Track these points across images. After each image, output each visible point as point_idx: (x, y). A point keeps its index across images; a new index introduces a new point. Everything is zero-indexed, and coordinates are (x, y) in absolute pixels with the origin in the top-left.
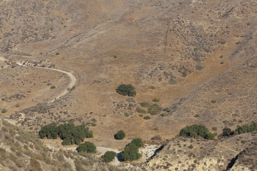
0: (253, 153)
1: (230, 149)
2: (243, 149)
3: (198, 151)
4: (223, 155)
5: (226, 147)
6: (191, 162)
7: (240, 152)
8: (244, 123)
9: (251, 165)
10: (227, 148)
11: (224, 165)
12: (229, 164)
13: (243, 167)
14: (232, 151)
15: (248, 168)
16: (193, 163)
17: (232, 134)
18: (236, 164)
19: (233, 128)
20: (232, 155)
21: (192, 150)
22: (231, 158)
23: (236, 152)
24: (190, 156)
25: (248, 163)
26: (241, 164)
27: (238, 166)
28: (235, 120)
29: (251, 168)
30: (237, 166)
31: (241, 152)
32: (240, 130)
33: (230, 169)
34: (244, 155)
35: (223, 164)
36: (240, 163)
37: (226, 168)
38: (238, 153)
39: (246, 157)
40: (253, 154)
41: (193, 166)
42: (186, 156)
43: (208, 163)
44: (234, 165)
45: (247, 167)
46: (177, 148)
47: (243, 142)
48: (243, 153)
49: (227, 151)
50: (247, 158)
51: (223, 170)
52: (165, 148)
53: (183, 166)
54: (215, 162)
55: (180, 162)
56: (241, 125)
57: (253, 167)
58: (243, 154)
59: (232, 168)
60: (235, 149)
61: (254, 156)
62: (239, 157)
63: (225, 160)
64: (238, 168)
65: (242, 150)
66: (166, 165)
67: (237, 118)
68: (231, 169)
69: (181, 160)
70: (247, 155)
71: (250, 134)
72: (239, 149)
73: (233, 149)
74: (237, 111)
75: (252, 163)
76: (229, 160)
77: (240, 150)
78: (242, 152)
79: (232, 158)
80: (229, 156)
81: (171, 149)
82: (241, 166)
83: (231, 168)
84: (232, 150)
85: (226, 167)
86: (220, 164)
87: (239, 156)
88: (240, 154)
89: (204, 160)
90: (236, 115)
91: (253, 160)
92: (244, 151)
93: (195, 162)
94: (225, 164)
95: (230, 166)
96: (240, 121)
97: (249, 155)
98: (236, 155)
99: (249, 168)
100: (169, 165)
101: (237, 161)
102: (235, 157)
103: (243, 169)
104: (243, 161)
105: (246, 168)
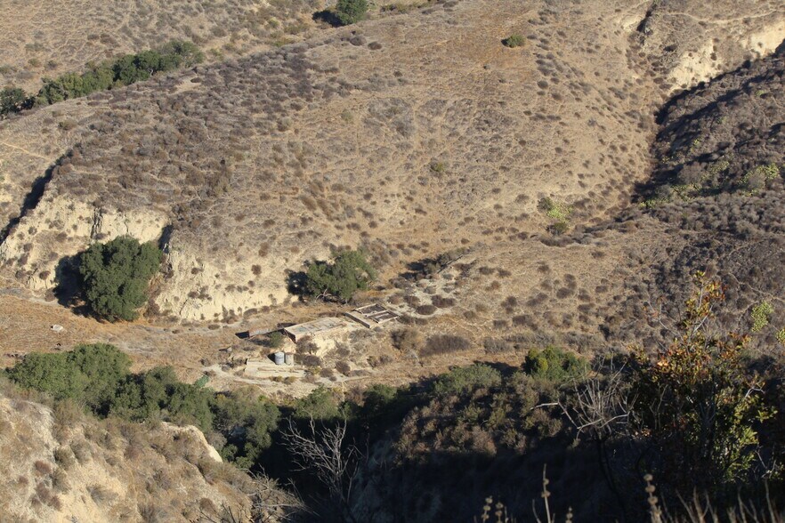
0: (98, 157)
1: (28, 152)
2: (67, 148)
4: (6, 170)
5: (15, 147)
7: (58, 158)
8: (62, 70)
9: (95, 196)
10: (16, 150)
11: (14, 200)
12: (28, 195)
13: (70, 203)
14: (32, 158)
15: (85, 205)
17: (30, 104)
18: (48, 194)
19: (31, 88)
20: (33, 167)
22: (33, 177)
23: (47, 158)
25: (86, 190)
26: (66, 194)
27: (55, 200)
28: (34, 63)
29: (94, 204)
30: (51, 200)
31: (61, 158)
32: (51, 92)
33: (32, 213)
34: (71, 165)
35: (8, 198)
36: (60, 191)
37: (21, 209)
38: (51, 160)
39: (78, 172)
40: (98, 161)
44: (44, 197)
45: (82, 201)
47: (64, 127)
48: (68, 159)
49: (19, 159)
50: (82, 174)
51: (10, 217)
56: (53, 76)
57: (102, 199)
58: (67, 163)
59: (37, 208)
60: (43, 151)
61: (101, 168)
62: (54, 173)
63: (14, 186)
64: (55, 207)
65: (63, 152)
67: (42, 57)
68: (36, 211)
70: (79, 164)
71: (84, 101)
72: (55, 148)
73: (35, 151)
74: (39, 35)
75: (96, 188)
76: (25, 184)
77: (57, 151)
78: (63, 157)
79: (36, 176)
80: (25, 173)
82: (64, 198)
83: (34, 208)
84: (34, 154)
85: (19, 205)
87: (55, 170)
88: (59, 162)
90: (37, 47)
91: (100, 178)
92: (70, 154)
94: (15, 197)
95: (31, 201)
96: (52, 65)
97: (86, 165)
98: (46, 166)
99: (88, 203)
101: (51, 184)
102: (43, 175)
103: (71, 207)
104: (70, 185)
105: (81, 205)
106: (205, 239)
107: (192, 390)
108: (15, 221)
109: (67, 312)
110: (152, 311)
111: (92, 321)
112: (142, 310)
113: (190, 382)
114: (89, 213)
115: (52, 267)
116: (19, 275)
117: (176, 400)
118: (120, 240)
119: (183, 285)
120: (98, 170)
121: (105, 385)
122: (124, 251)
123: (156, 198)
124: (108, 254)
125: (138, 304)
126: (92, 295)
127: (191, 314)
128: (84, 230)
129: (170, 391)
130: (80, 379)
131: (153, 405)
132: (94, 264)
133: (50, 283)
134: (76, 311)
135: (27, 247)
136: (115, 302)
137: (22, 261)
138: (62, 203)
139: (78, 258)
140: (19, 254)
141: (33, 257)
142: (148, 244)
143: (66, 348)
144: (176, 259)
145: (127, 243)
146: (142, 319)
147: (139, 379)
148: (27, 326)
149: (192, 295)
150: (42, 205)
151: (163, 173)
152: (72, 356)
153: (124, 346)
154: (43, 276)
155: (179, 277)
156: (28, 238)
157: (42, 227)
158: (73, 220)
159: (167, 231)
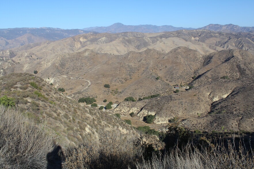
1: (141, 105)
3: (131, 105)
4: (139, 107)
6: (128, 109)
8: (145, 96)
16: (129, 109)
17: (142, 100)
19: (142, 98)
21: (128, 105)
24: (128, 107)
28: (142, 95)
32: (144, 98)
35: (139, 110)
38: (144, 106)
39: (146, 107)
41: (129, 110)
42: (126, 107)
43: (134, 109)
45: (147, 110)
46: (124, 105)
47: (145, 102)
52: (120, 105)
53: (126, 110)
54: (136, 109)
55: (125, 109)
56: (144, 97)
57: (149, 110)
66: (120, 110)
67: (143, 95)
69: (125, 108)
71: (147, 100)
74: (143, 92)
80: (141, 107)
81: (122, 105)
86: (138, 110)
89: (133, 108)
90: (143, 94)
92: (146, 105)
93: (130, 109)
95: (141, 110)
96: (144, 96)
100: (121, 110)
101: (143, 108)
104: (145, 109)
106: (160, 115)
107: (157, 132)
108: (139, 112)
109: (144, 122)
110: (153, 123)
111: (147, 123)
112: (152, 123)
113: (157, 131)
114: (147, 112)
115: (143, 117)
116: (139, 118)
117: (155, 133)
118: (150, 115)
119: (157, 120)
120: (148, 107)
121: (147, 130)
122: (151, 116)
123: (155, 111)
124: (149, 116)
125: (152, 122)
126: (147, 121)
127: (157, 123)
128: (147, 114)
129: (154, 132)
130: (144, 129)
131: (152, 133)
132: (147, 117)
133: (142, 119)
134: (145, 122)
135: (140, 115)
136: (149, 122)
137: (140, 116)
138: (144, 110)
139: (146, 117)
140: (139, 116)
141: (141, 116)
142: (153, 116)
143: (144, 126)
144: (156, 117)
145: (151, 115)
146: (152, 124)
147: (151, 130)
148: (140, 123)
149: (158, 121)
150: (142, 111)
151: (155, 108)
152: (144, 127)
153: (150, 126)
154: (142, 118)
155: (156, 119)
156: (141, 114)
157: (142, 113)
158: (145, 112)
159: (156, 114)
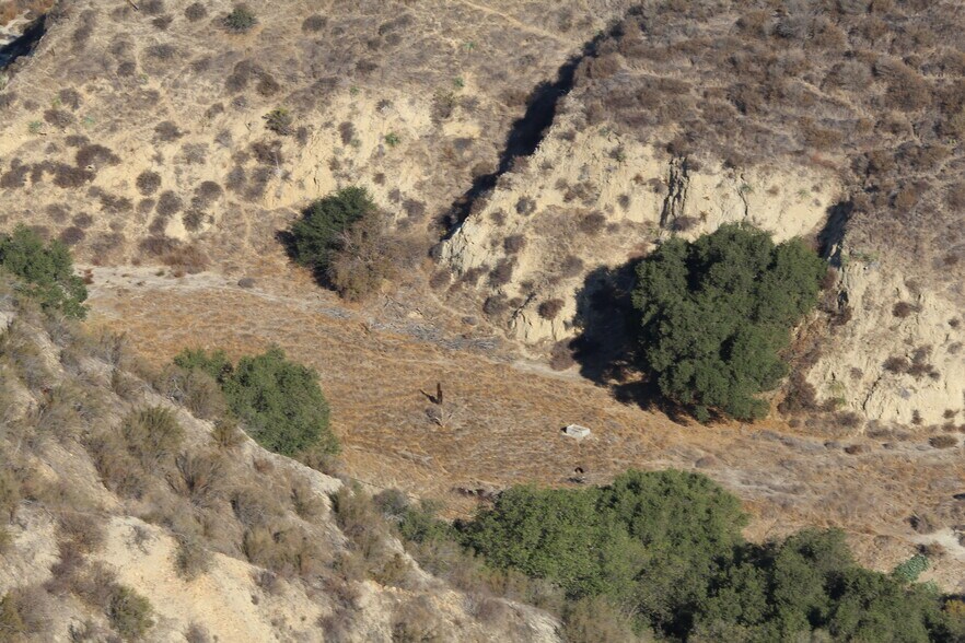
0: (683, 38)
1: (517, 23)
2: (609, 15)
3: (295, 45)
4: (466, 64)
5: (488, 10)
6: (249, 126)
7: (588, 38)
9: (674, 130)
10: (491, 17)
11: (483, 134)
12: (518, 124)
13: (614, 144)
14: (529, 37)
15: (649, 150)
16: (261, 133)
18: (563, 123)
20: (530, 59)
21: (246, 44)
22: (529, 81)
23: (562, 38)
24: (236, 83)
25: (651, 115)
26: (604, 125)
27: (579, 136)
29: (670, 148)
30: (570, 137)
31: (596, 39)
33: (526, 164)
34: (619, 57)
35: (471, 129)
36: (591, 116)
37: (500, 155)
38: (572, 44)
39: (634, 72)
40: (683, 48)
41: (260, 150)
42: (207, 89)
43: (371, 131)
44: (553, 130)
45: (643, 141)
46: (141, 35)
48: (612, 41)
49: (499, 39)
50: (643, 78)
51: (473, 173)
52: (57, 38)
53: (193, 155)
54: (414, 117)
55: (168, 132)
57: (689, 137)
58: (609, 51)
59: (538, 153)
60: (554, 21)
61: (689, 65)
62: (579, 73)
63: (485, 100)
64: (578, 152)
65: (600, 25)
66: (69, 156)
68: (534, 162)
69: (174, 116)
70: (639, 54)
72: (582, 16)
73: (535, 22)
75: (676, 111)
76: (510, 99)
77: (588, 22)
78: (600, 37)
79: (537, 80)
80: (510, 70)
81: (99, 40)
82: (602, 133)
83: (531, 152)
84: (533, 29)
85: (496, 145)
86: (452, 129)
87: (582, 67)
88: (591, 49)
89: (341, 105)
91: (686, 89)
92: (617, 31)
93: (277, 123)
94: (487, 127)
95: (524, 138)
97: (653, 56)
98: (561, 58)
99: (657, 145)
100: (91, 154)
101: (571, 100)
102: (553, 77)
103: (617, 155)
104: (615, 102)
105: (640, 149)
106: (929, 235)
107: (887, 589)
108: (485, 183)
109: (601, 397)
110: (799, 398)
111: (657, 419)
112: (775, 396)
113: (883, 567)
114: (657, 169)
115: (568, 292)
116: (491, 306)
117: (849, 611)
118: (729, 234)
119: (872, 342)
120: (680, 70)
121: (685, 568)
122: (735, 266)
123: (813, 139)
124: (700, 263)
125: (765, 383)
126: (661, 358)
127: (889, 409)
128: (646, 208)
129: (837, 587)
130: (626, 551)
131: (794, 618)
132: (667, 287)
133: (562, 328)
134: (622, 395)
135: (512, 244)
136: (712, 375)
137: (500, 274)
138: (597, 143)
140: (493, 259)
141: (526, 266)
143: (595, 479)
144: (859, 281)
145: (745, 241)
146: (774, 418)
147: (763, 557)
148: (508, 424)
149: (893, 365)
150: (549, 148)
151: (833, 79)
152: (608, 499)
153: (730, 479)
154: (548, 310)
155: (864, 323)
156: (514, 223)
157: (549, 199)
158: (621, 183)
159: (839, 216)
